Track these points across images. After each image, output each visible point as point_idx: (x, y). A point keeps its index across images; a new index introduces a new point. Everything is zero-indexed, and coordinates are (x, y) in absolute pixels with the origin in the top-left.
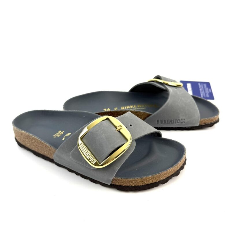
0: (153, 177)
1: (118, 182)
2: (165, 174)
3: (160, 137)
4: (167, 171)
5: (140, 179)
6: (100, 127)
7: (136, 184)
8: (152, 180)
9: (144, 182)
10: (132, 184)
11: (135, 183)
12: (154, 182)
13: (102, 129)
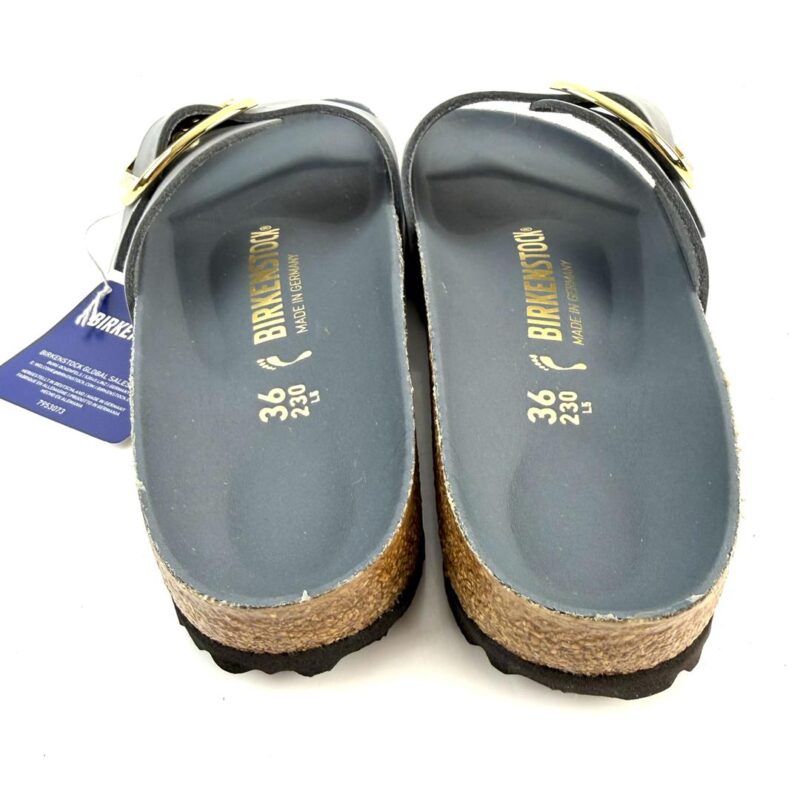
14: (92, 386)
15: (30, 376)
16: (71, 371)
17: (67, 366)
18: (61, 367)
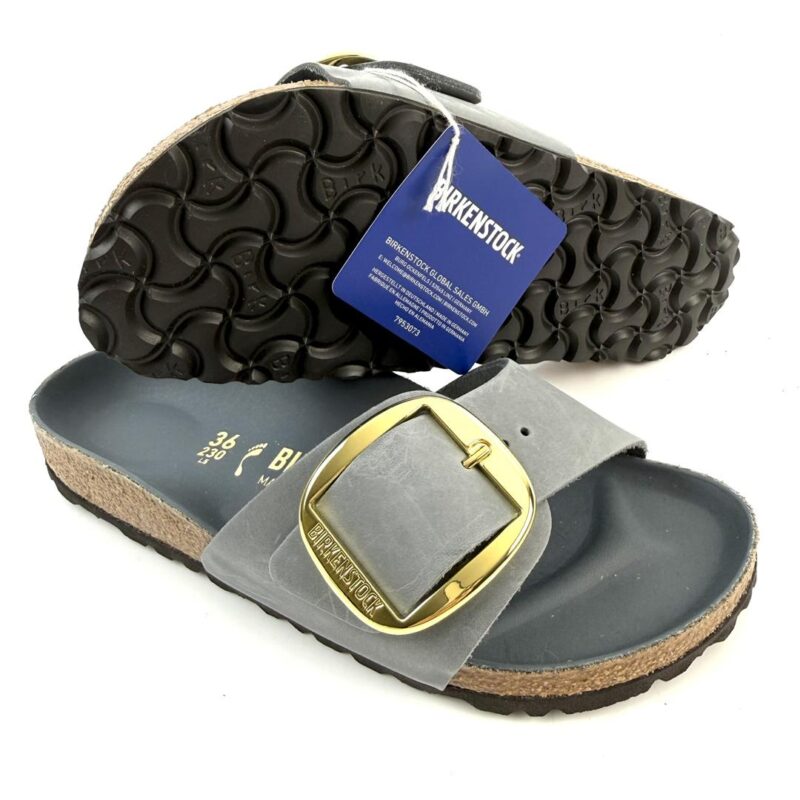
0: (629, 662)
1: (481, 683)
2: (678, 644)
3: (639, 459)
4: (688, 631)
5: (576, 671)
6: (396, 453)
7: (555, 690)
8: (624, 672)
9: (593, 682)
10: (539, 690)
11: (554, 686)
12: (631, 679)
13: (405, 461)
14: (440, 299)
15: (382, 279)
16: (419, 275)
17: (414, 266)
18: (409, 267)
